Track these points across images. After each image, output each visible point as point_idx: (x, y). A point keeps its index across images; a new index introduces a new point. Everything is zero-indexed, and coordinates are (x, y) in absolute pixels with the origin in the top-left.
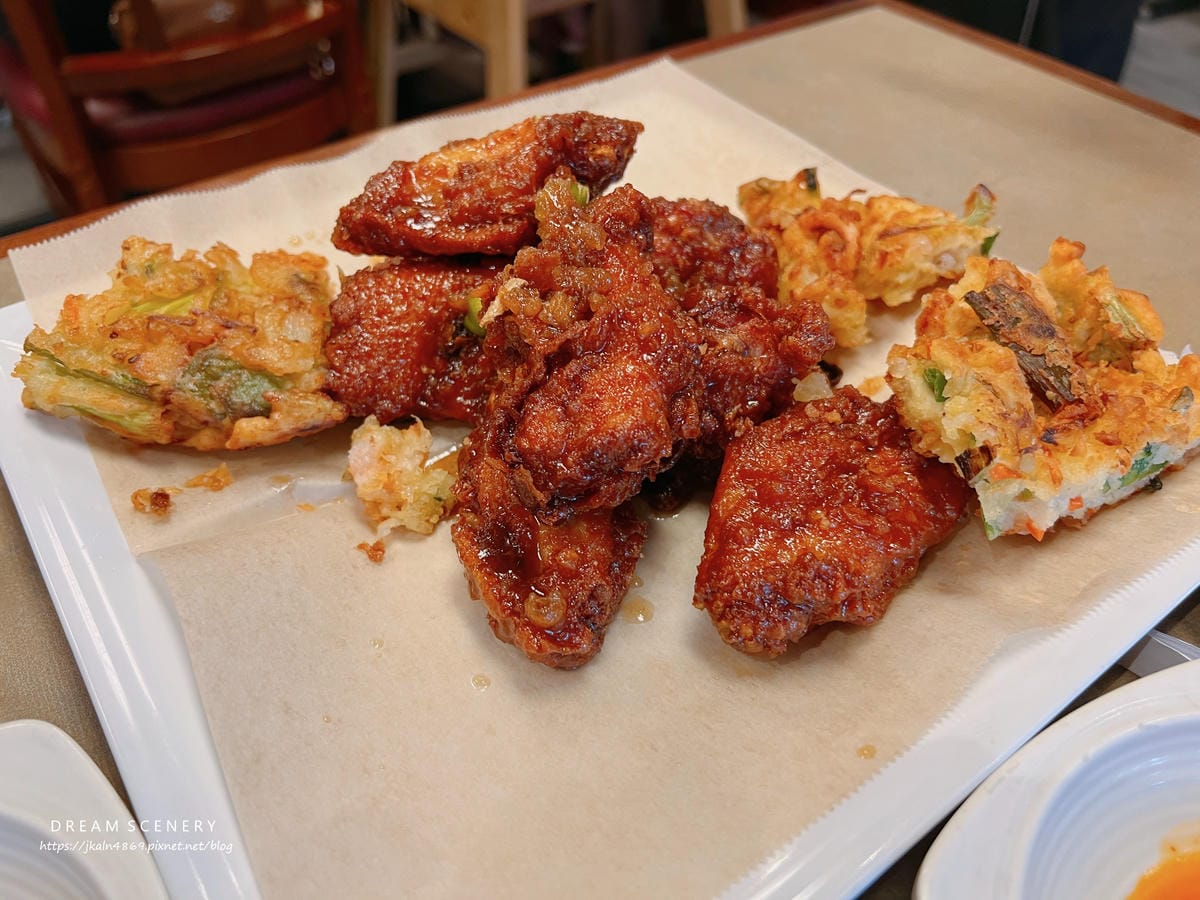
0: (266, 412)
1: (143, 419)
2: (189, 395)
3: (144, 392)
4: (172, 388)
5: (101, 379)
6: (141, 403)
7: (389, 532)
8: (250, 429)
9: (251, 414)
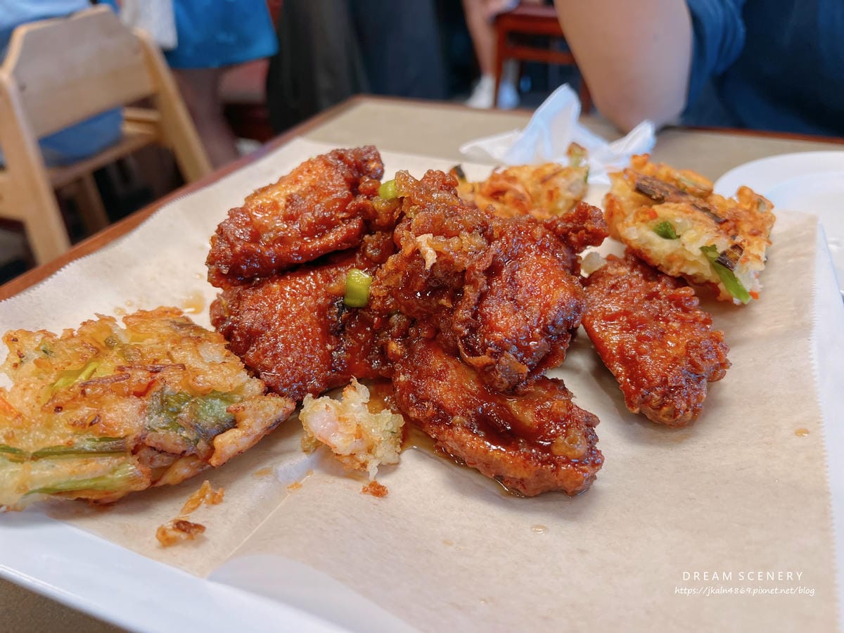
0: (234, 424)
1: (126, 472)
2: (161, 433)
3: (116, 448)
4: (145, 432)
5: (67, 452)
6: (118, 458)
7: (377, 470)
8: (229, 442)
9: (223, 430)
